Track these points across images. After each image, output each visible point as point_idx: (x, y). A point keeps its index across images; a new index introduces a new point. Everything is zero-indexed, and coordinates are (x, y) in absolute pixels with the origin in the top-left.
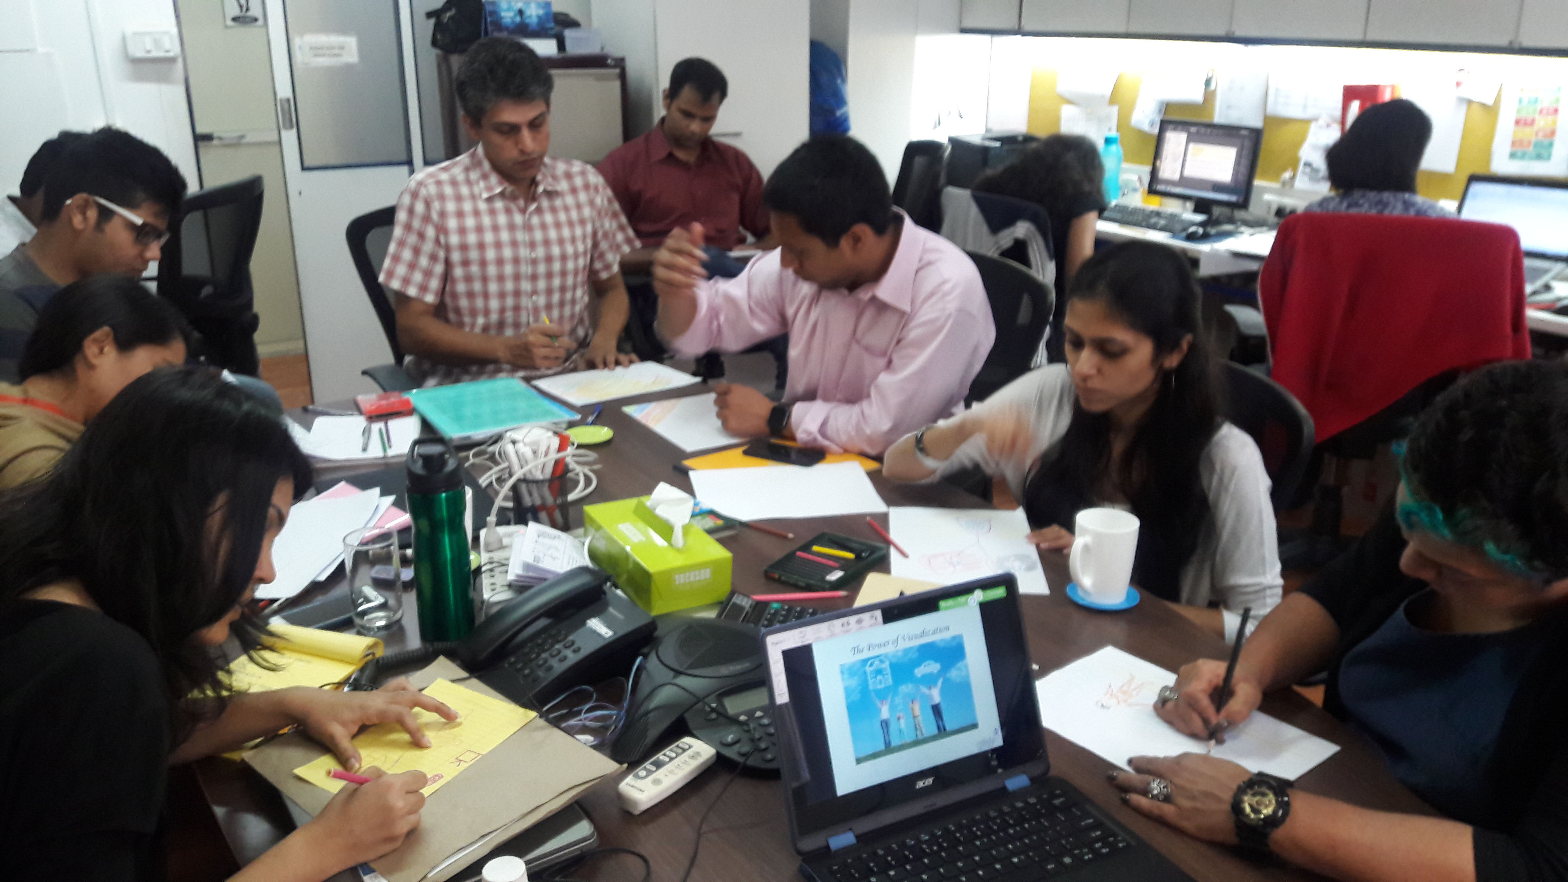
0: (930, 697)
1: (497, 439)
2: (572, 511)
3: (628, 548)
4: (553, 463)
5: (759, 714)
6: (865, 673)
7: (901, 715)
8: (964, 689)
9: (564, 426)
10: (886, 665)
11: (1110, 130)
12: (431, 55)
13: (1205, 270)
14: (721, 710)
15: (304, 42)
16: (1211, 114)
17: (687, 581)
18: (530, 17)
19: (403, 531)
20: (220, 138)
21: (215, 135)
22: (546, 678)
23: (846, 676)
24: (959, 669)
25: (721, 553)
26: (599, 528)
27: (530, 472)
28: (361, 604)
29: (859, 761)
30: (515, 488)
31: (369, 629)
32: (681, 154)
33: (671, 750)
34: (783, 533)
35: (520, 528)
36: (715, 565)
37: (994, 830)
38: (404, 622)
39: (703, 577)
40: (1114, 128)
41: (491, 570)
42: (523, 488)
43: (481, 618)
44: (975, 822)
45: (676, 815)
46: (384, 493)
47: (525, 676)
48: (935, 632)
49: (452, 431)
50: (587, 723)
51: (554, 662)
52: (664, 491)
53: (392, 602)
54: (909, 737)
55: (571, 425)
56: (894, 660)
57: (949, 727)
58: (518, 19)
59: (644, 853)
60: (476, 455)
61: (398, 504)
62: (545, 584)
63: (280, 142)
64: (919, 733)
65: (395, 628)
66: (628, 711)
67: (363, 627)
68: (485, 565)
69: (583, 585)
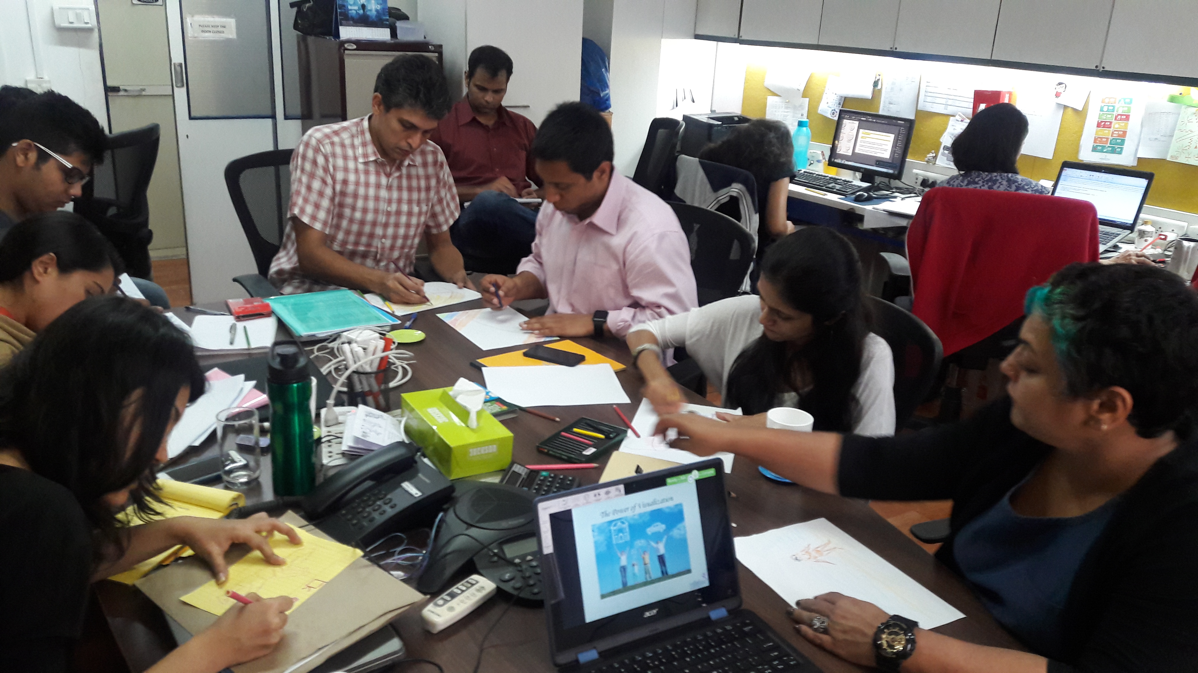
0: (657, 550)
1: (335, 337)
2: (392, 395)
3: (435, 428)
4: (379, 359)
5: (529, 558)
6: (610, 531)
7: (635, 562)
8: (683, 542)
9: (388, 329)
10: (626, 526)
11: (802, 115)
12: (293, 35)
13: (868, 224)
14: (501, 555)
15: (193, 21)
16: (878, 109)
17: (479, 453)
18: (371, 10)
19: (262, 408)
20: (126, 90)
21: (121, 87)
22: (369, 527)
23: (596, 534)
24: (679, 529)
25: (505, 433)
26: (412, 410)
27: (362, 366)
28: (227, 465)
29: (603, 596)
30: (349, 378)
31: (234, 484)
32: (482, 120)
33: (463, 585)
34: (552, 417)
35: (352, 408)
36: (500, 442)
37: (700, 650)
38: (261, 480)
39: (491, 451)
40: (805, 115)
41: (329, 441)
42: (356, 377)
43: (320, 479)
44: (686, 644)
45: (464, 634)
46: (247, 379)
47: (354, 525)
48: (663, 501)
49: (301, 330)
50: (400, 562)
51: (376, 515)
52: (463, 384)
53: (252, 464)
54: (641, 579)
55: (394, 328)
56: (632, 522)
57: (670, 571)
58: (361, 12)
59: (438, 661)
60: (319, 350)
61: (259, 387)
62: (372, 454)
63: (173, 96)
64: (648, 576)
65: (254, 483)
66: (431, 553)
67: (228, 482)
68: (325, 437)
69: (402, 455)
